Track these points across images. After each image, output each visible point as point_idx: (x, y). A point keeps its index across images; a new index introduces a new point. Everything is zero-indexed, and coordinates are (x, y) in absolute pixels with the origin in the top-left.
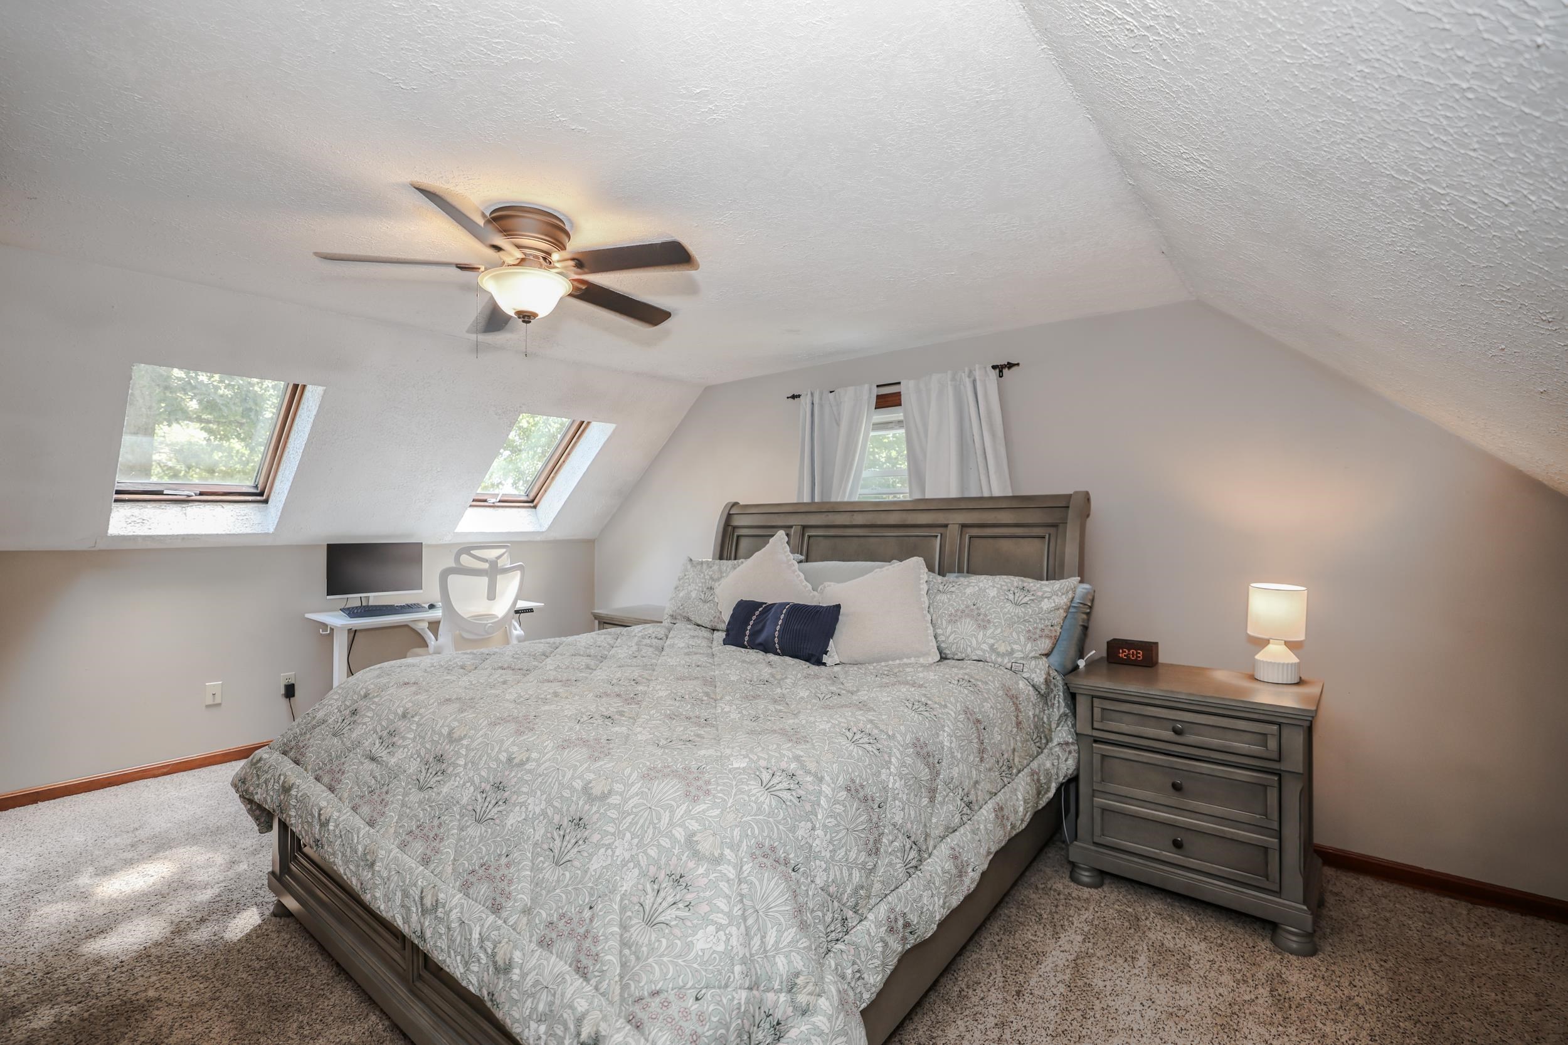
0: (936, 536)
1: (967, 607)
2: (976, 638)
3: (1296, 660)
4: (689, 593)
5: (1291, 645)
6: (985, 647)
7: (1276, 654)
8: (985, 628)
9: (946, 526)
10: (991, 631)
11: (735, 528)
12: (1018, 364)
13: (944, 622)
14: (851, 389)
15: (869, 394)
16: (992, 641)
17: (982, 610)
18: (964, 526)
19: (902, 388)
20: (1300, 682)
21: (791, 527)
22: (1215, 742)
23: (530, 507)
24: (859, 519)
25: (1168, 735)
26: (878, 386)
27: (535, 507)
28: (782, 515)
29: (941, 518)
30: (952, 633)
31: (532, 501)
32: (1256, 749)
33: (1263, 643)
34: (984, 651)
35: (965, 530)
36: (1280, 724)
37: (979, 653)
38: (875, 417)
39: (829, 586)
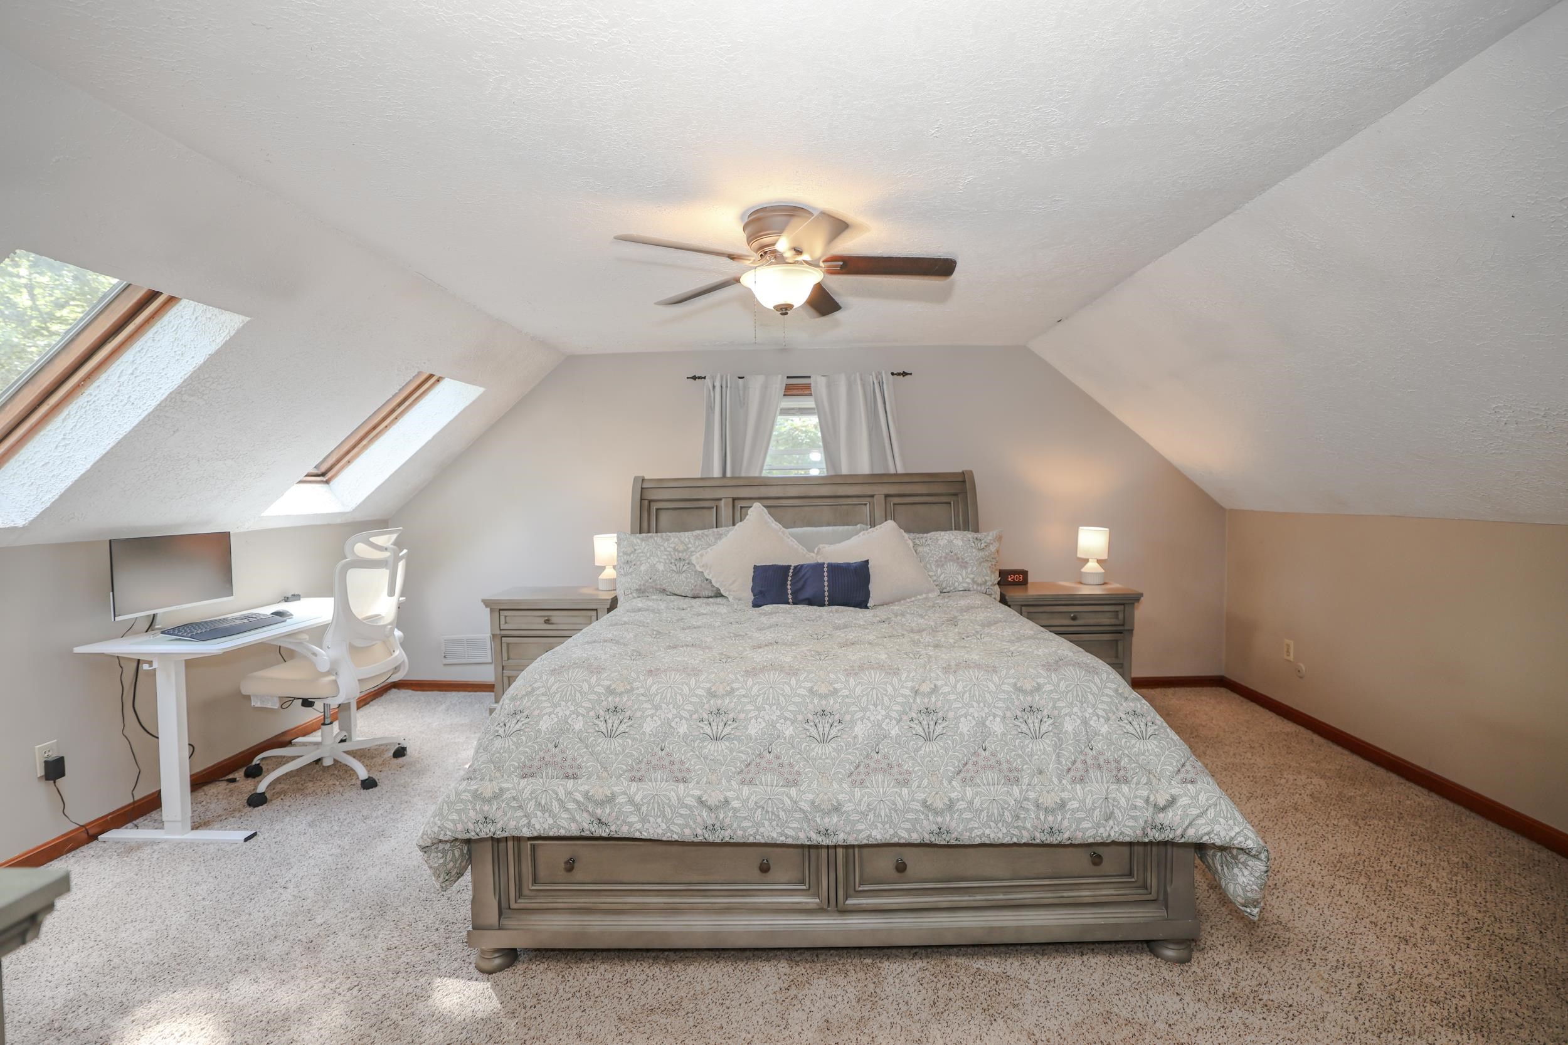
0: (866, 504)
1: (947, 554)
2: (961, 575)
3: (1102, 571)
4: (653, 566)
5: (1099, 561)
6: (968, 580)
7: (1092, 567)
8: (966, 568)
9: (872, 496)
10: (970, 569)
11: (650, 501)
12: (911, 374)
13: (933, 567)
14: (761, 379)
15: (778, 384)
16: (972, 576)
17: (959, 556)
18: (887, 496)
19: (811, 381)
20: (1105, 584)
21: (720, 499)
22: (1092, 622)
23: (322, 482)
24: (792, 491)
25: (1069, 622)
26: (788, 377)
27: (327, 482)
28: (709, 489)
29: (867, 490)
30: (941, 574)
31: (323, 475)
32: (1113, 621)
33: (1086, 561)
34: (968, 583)
35: (889, 499)
36: (1124, 604)
37: (965, 585)
38: (782, 403)
39: (824, 547)
